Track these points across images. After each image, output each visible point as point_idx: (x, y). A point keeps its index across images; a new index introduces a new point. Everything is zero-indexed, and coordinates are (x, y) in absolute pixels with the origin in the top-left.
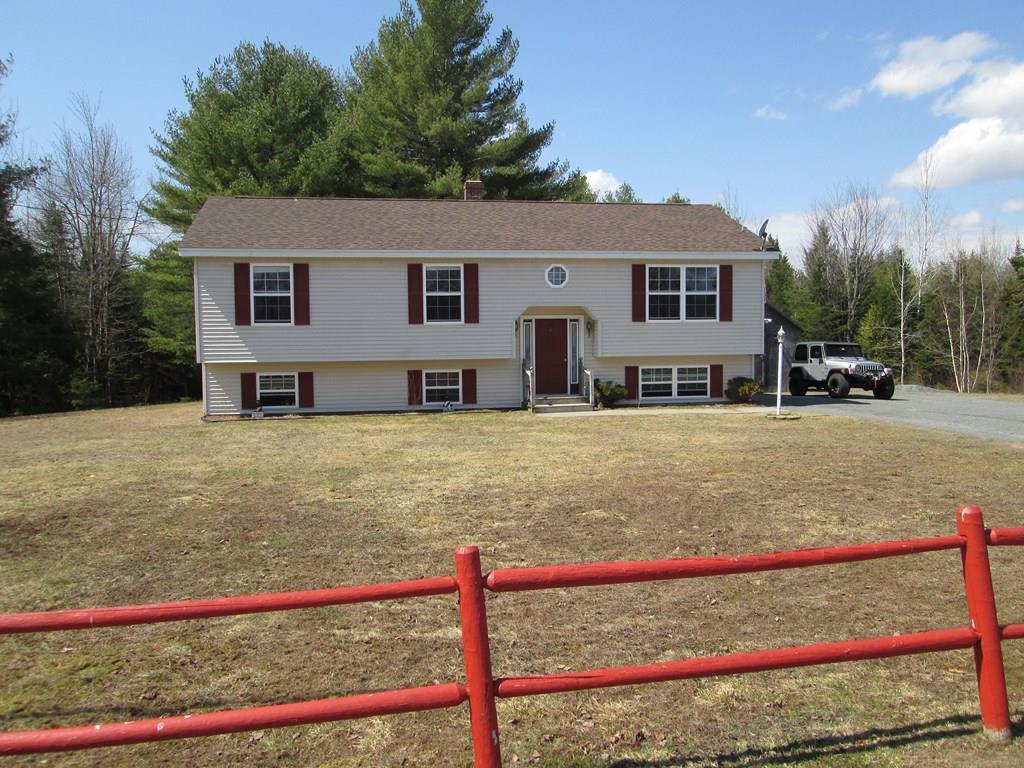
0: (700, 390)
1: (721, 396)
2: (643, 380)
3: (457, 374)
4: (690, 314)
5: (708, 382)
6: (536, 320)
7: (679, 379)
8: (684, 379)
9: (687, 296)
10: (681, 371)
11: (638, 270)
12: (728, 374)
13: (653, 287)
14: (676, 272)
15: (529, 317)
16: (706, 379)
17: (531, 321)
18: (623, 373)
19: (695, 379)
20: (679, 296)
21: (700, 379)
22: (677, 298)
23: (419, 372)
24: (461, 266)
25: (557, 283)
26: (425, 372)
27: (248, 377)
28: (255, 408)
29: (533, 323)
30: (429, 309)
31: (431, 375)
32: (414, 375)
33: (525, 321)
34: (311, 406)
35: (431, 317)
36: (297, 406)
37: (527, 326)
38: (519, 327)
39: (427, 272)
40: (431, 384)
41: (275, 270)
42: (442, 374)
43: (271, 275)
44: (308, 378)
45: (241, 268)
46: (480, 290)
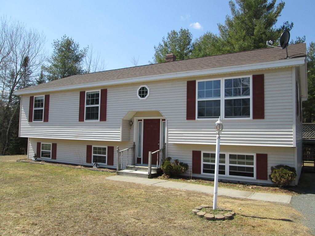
0: (248, 172)
1: (266, 179)
2: (204, 161)
3: (105, 148)
4: (228, 114)
5: (254, 166)
7: (231, 162)
8: (235, 163)
9: (226, 100)
10: (231, 156)
11: (191, 84)
12: (272, 162)
13: (201, 96)
15: (140, 118)
16: (252, 164)
18: (191, 155)
19: (244, 163)
20: (220, 101)
21: (248, 164)
23: (91, 146)
24: (100, 90)
25: (143, 96)
26: (93, 146)
27: (39, 144)
28: (40, 157)
29: (143, 122)
30: (87, 114)
31: (95, 148)
32: (89, 148)
33: (139, 120)
34: (55, 159)
35: (88, 118)
36: (51, 158)
37: (140, 123)
38: (132, 123)
39: (87, 95)
40: (95, 153)
41: (40, 99)
42: (100, 149)
43: (39, 101)
44: (55, 146)
45: (32, 98)
46: (108, 103)
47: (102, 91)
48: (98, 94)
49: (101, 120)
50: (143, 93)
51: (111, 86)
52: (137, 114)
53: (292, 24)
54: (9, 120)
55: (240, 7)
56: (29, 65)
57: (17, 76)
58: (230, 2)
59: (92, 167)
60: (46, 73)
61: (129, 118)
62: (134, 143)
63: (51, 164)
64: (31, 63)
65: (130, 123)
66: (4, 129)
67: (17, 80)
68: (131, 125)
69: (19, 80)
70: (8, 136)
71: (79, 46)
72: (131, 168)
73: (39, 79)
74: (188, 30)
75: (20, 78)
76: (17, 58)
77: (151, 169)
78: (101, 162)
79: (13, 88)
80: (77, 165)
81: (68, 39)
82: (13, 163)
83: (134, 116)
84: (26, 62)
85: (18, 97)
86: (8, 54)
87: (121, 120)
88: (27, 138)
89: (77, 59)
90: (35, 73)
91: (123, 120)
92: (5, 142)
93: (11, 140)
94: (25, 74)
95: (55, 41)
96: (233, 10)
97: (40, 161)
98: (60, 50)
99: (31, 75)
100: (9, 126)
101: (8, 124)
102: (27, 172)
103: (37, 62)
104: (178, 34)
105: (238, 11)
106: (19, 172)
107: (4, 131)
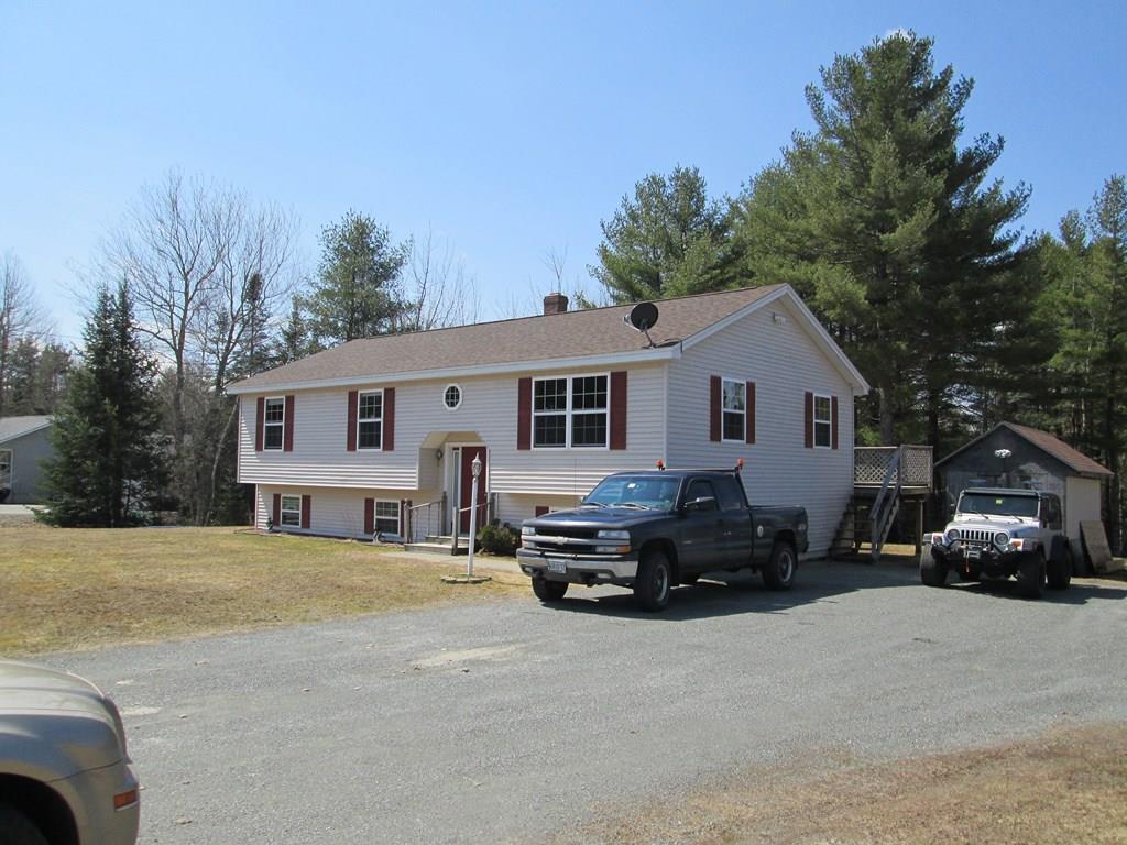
3: (397, 504)
4: (577, 441)
6: (463, 448)
9: (573, 416)
11: (524, 384)
13: (539, 407)
14: (563, 383)
15: (456, 445)
17: (458, 449)
18: (534, 514)
20: (565, 416)
22: (563, 418)
23: (373, 501)
24: (382, 391)
25: (453, 405)
26: (376, 500)
27: (277, 498)
28: (278, 525)
29: (460, 452)
30: (361, 436)
31: (380, 504)
32: (369, 503)
33: (455, 449)
34: (309, 527)
35: (363, 445)
36: (300, 526)
37: (457, 454)
38: (442, 455)
39: (361, 398)
40: (379, 513)
41: (278, 403)
42: (387, 504)
43: (275, 407)
44: (307, 500)
45: (260, 401)
46: (396, 415)
47: (386, 390)
48: (380, 397)
49: (384, 449)
50: (452, 398)
51: (402, 383)
52: (451, 436)
53: (1001, 140)
54: (217, 441)
55: (836, 103)
56: (262, 296)
57: (233, 326)
58: (806, 89)
59: (371, 541)
60: (306, 315)
61: (433, 445)
62: (445, 493)
63: (298, 537)
64: (266, 291)
65: (439, 454)
66: (206, 463)
67: (235, 336)
68: (439, 459)
69: (239, 335)
70: (216, 480)
71: (390, 235)
72: (433, 540)
73: (290, 327)
74: (697, 171)
75: (242, 331)
76: (232, 277)
77: (457, 541)
78: (389, 531)
79: (225, 358)
80: (345, 538)
81: (359, 219)
82: (227, 535)
83: (446, 440)
84: (254, 287)
85: (233, 399)
86: (211, 271)
87: (418, 449)
88: (254, 485)
89: (387, 272)
90: (278, 316)
91: (421, 449)
92: (210, 496)
93: (223, 491)
94: (254, 321)
95: (325, 228)
96: (818, 111)
97: (278, 532)
98: (340, 252)
99: (270, 321)
100: (217, 457)
101: (215, 452)
102: (250, 545)
103: (283, 287)
104: (668, 183)
105: (832, 114)
106: (236, 545)
107: (205, 468)
